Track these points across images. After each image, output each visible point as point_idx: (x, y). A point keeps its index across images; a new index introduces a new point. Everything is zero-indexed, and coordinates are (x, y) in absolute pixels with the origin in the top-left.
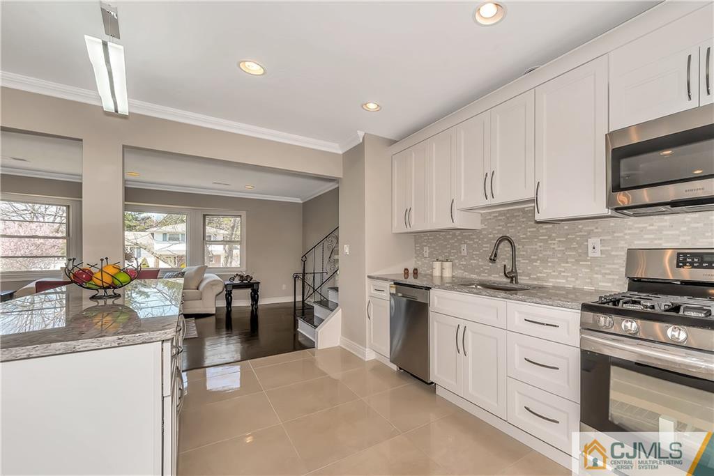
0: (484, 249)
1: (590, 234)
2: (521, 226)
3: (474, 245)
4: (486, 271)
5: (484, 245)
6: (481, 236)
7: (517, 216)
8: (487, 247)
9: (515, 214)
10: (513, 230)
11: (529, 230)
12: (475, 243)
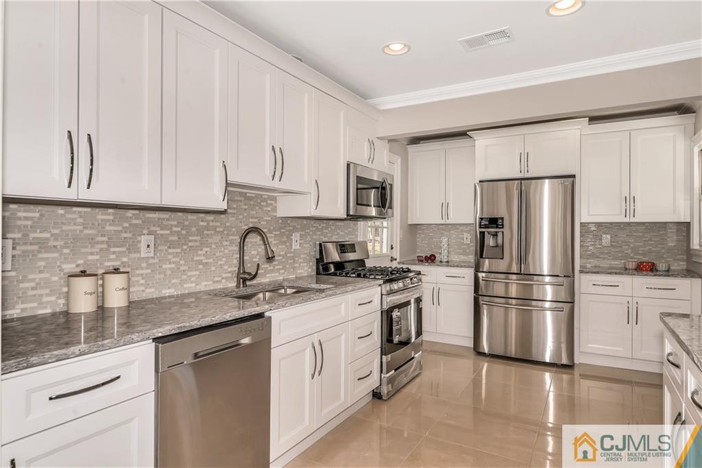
0: (190, 244)
1: (295, 230)
2: (242, 214)
3: (172, 238)
4: (193, 279)
5: (191, 238)
6: (186, 223)
7: (237, 201)
8: (196, 241)
9: (236, 198)
10: (233, 219)
11: (251, 220)
12: (172, 233)
